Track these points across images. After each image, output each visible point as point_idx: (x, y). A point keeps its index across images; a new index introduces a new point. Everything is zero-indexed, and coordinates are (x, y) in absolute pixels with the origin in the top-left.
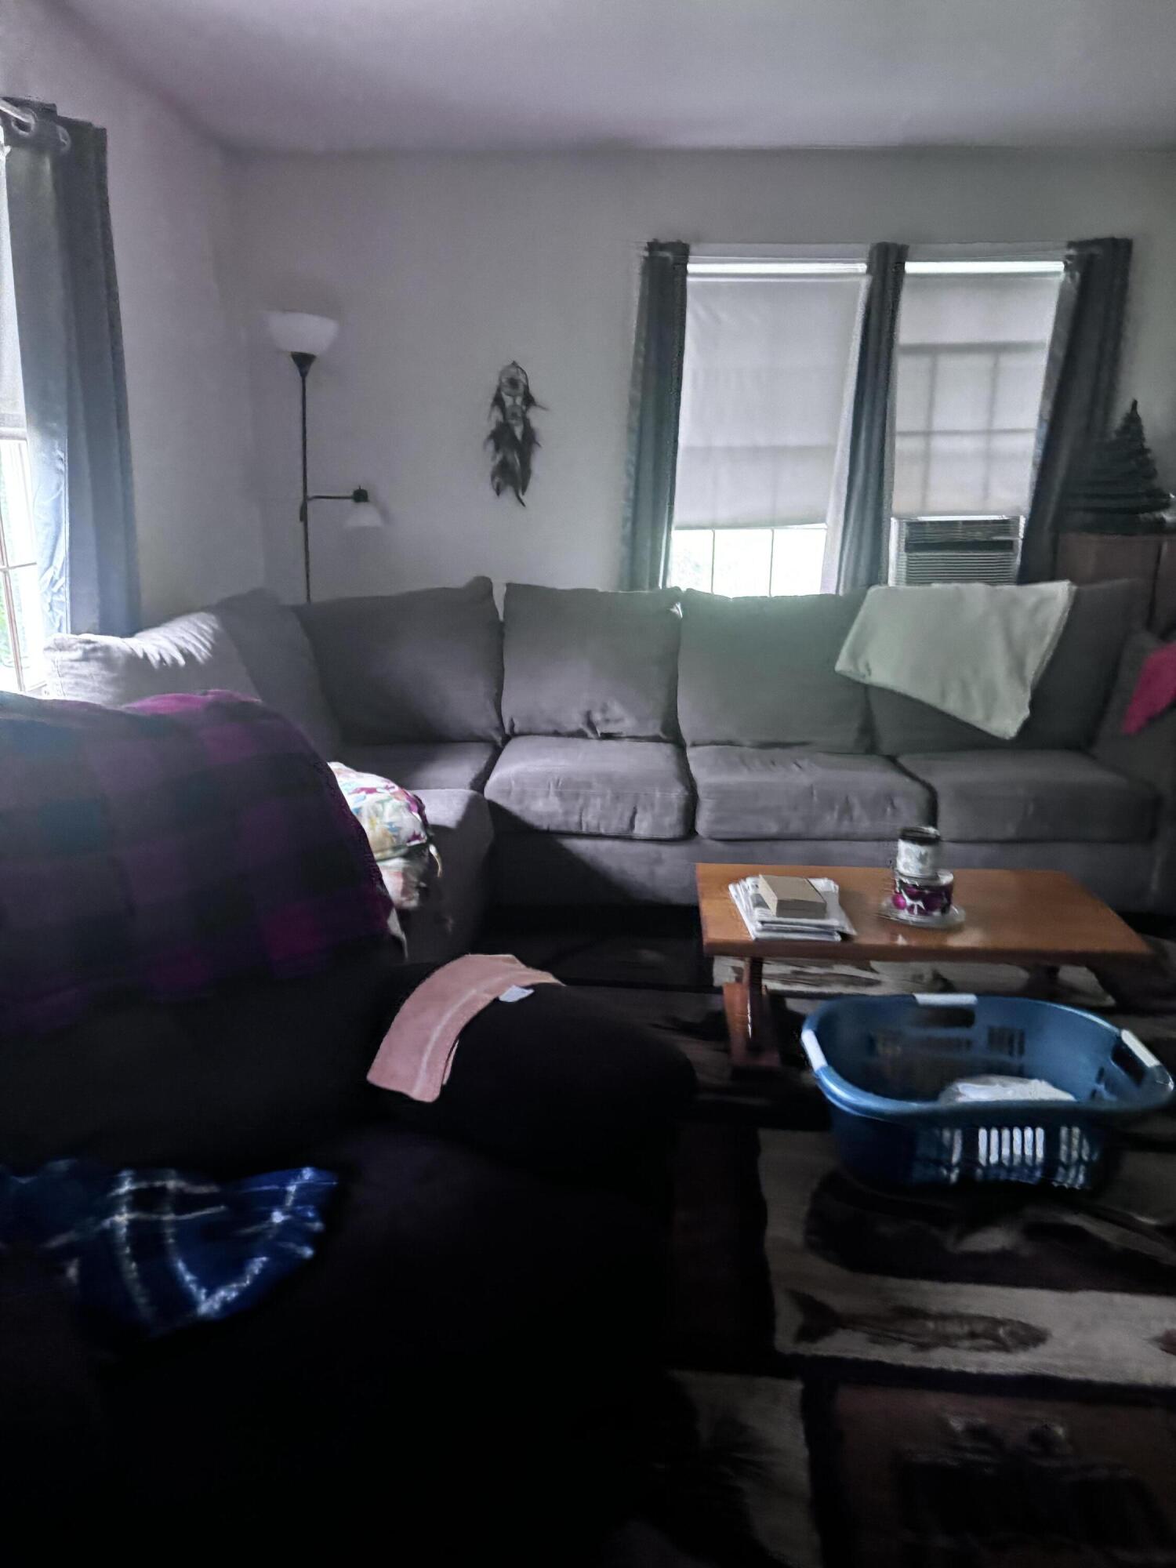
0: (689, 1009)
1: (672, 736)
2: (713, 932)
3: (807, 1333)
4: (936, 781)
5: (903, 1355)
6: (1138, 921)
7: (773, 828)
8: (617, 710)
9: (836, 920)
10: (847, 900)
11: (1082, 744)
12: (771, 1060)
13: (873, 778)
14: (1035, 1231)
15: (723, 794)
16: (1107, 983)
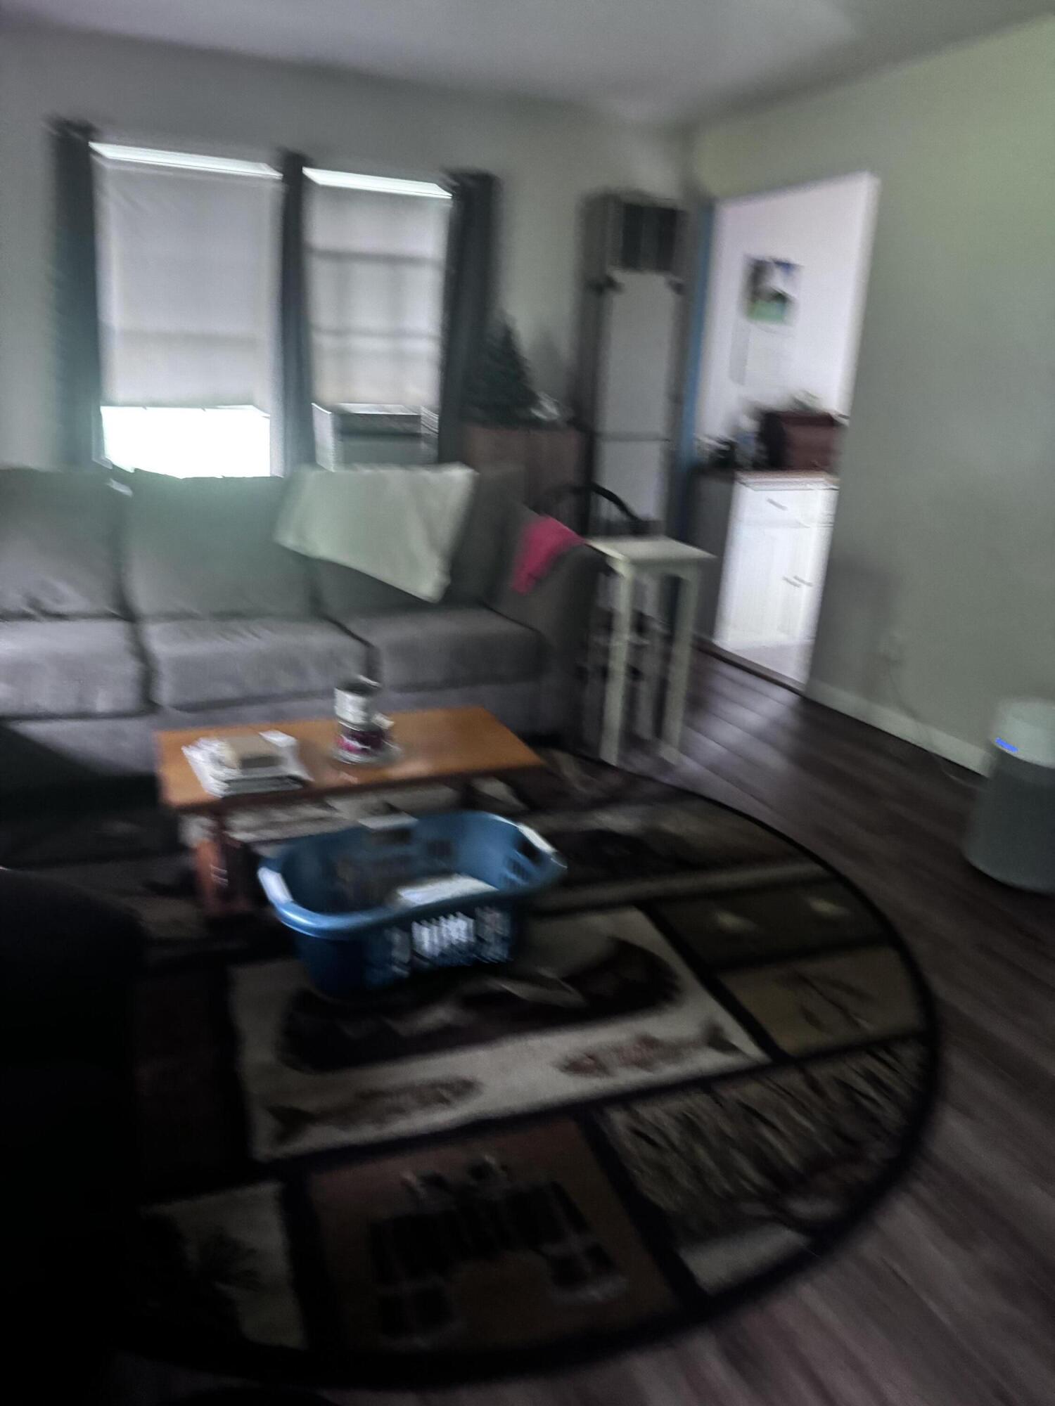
0: (164, 872)
1: (126, 613)
2: (177, 794)
3: (283, 1137)
4: (373, 640)
5: (367, 1133)
6: (534, 740)
7: (229, 691)
8: (65, 589)
9: (295, 770)
10: (304, 752)
11: (486, 601)
12: (242, 905)
13: (321, 639)
14: (469, 1002)
15: (183, 666)
16: (518, 792)
